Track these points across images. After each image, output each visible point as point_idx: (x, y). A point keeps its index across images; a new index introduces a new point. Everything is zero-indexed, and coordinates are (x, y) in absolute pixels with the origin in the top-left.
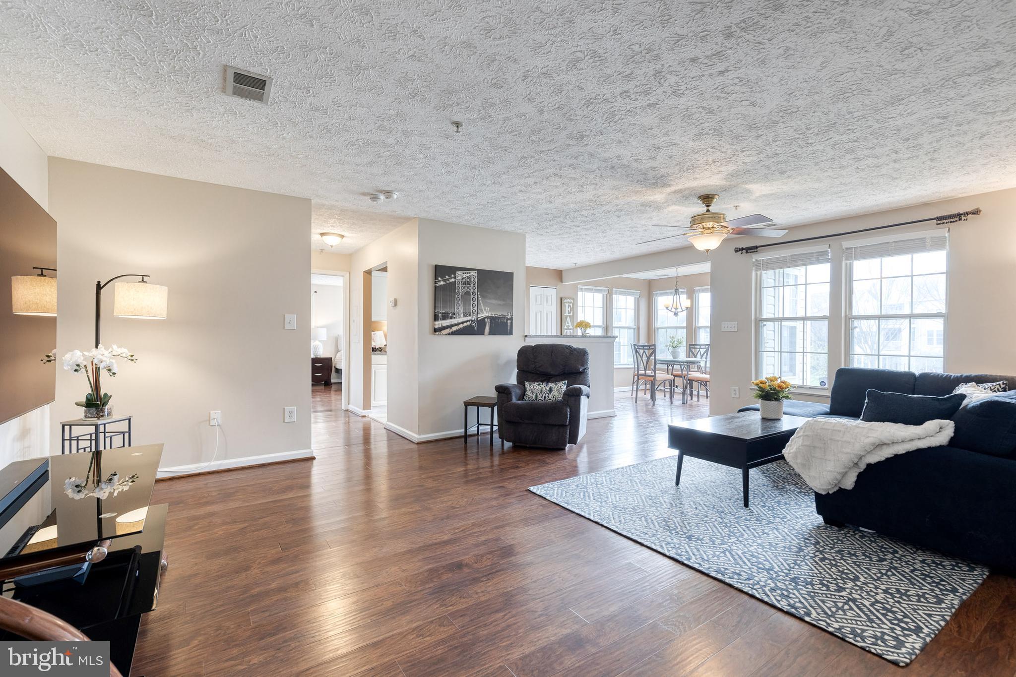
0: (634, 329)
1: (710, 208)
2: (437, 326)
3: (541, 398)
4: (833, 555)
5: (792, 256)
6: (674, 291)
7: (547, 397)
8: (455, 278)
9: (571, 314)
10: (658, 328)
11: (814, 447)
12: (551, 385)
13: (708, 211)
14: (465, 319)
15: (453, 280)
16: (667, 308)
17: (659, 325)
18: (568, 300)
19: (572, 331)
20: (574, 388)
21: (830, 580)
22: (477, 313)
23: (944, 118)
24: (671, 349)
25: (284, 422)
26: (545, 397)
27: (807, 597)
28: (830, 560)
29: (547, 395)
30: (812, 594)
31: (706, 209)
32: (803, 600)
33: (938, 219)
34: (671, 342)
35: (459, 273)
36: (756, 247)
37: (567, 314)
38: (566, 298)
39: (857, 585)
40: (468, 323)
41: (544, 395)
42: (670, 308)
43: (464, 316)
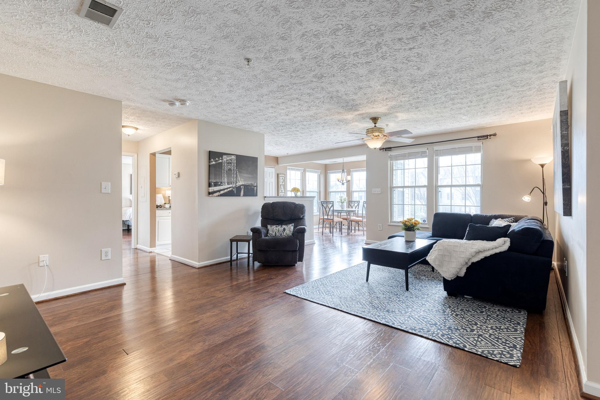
0: (317, 192)
1: (376, 125)
2: (210, 191)
3: (278, 235)
4: (460, 312)
5: (409, 153)
6: (342, 170)
7: (282, 234)
8: (222, 159)
9: (284, 184)
10: (331, 192)
11: (445, 255)
12: (284, 226)
13: (375, 126)
14: (229, 186)
15: (221, 161)
16: (338, 180)
17: (331, 190)
18: (282, 175)
19: (284, 193)
20: (301, 228)
21: (465, 326)
22: (236, 183)
23: (498, 86)
24: (340, 204)
25: (101, 260)
26: (281, 234)
27: (459, 336)
28: (460, 315)
29: (282, 233)
30: (461, 335)
31: (374, 125)
32: (459, 339)
33: (478, 137)
34: (340, 199)
35: (224, 156)
36: (391, 148)
37: (281, 183)
38: (280, 174)
39: (478, 327)
40: (231, 189)
41: (280, 233)
42: (340, 181)
43: (228, 184)
